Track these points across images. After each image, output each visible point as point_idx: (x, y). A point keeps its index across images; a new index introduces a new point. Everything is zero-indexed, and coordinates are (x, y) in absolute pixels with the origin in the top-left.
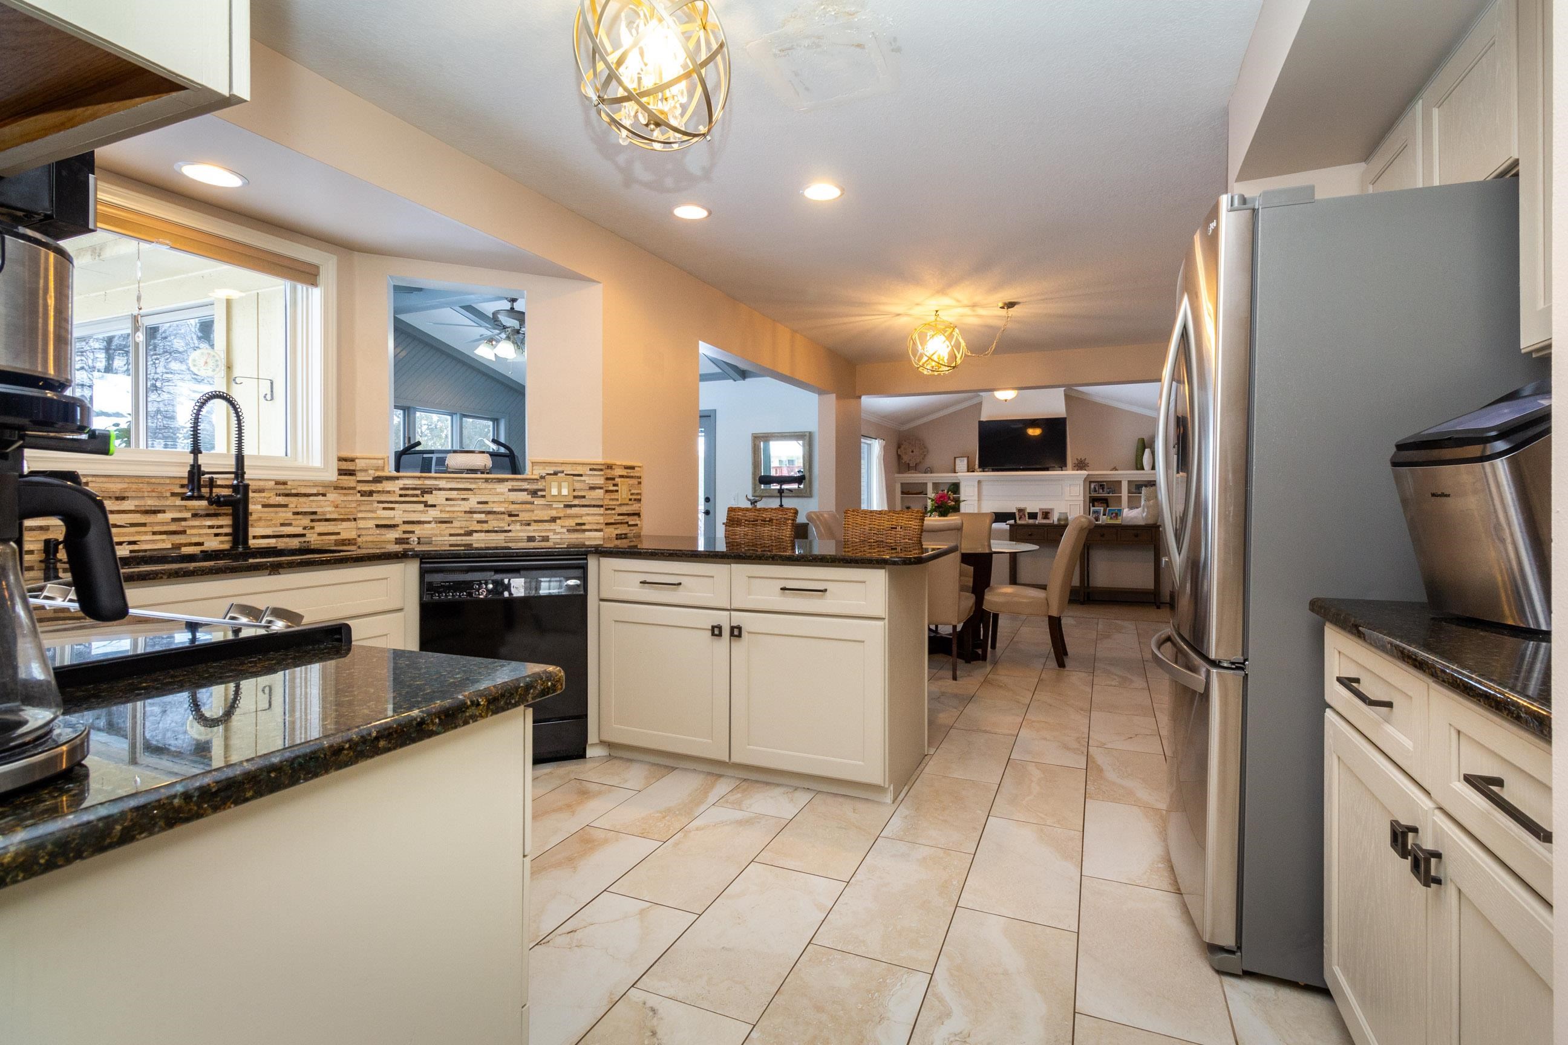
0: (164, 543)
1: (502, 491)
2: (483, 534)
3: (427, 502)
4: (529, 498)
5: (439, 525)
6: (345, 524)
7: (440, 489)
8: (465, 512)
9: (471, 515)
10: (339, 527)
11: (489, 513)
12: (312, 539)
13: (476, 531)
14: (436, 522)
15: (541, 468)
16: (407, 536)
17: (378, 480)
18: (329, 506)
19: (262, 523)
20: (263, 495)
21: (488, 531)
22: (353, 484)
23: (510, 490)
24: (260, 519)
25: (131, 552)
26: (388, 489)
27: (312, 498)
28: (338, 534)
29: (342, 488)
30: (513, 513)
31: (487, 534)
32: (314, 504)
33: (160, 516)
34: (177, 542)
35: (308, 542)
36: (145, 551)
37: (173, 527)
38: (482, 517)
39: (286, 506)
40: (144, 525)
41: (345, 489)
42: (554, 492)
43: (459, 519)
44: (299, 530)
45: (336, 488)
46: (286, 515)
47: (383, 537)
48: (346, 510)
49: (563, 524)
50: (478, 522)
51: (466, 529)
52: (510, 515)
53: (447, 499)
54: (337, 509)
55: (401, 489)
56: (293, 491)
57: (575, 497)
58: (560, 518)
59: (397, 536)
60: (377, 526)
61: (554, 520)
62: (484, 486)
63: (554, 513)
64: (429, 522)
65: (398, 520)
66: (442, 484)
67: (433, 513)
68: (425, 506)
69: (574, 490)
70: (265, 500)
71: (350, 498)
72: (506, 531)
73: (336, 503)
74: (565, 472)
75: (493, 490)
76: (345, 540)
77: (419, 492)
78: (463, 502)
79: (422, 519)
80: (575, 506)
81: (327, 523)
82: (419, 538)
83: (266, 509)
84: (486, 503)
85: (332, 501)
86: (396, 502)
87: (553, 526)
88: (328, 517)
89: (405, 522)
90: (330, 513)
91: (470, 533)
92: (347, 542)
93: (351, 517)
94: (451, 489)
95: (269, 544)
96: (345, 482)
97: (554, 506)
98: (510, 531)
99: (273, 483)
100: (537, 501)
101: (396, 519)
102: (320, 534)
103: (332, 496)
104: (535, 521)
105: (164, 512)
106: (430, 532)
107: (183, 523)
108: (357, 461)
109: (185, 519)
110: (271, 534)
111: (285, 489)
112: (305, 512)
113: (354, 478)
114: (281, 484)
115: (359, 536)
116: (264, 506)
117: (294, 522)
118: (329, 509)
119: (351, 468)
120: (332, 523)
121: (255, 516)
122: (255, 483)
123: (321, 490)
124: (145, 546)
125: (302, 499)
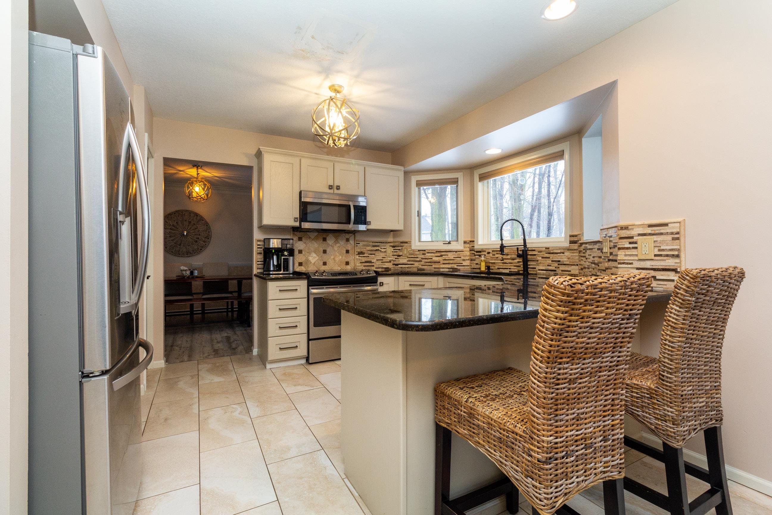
6: (573, 267)
10: (570, 268)
18: (565, 258)
19: (541, 265)
20: (542, 253)
22: (575, 247)
24: (541, 263)
27: (558, 254)
28: (570, 271)
32: (559, 257)
37: (518, 265)
38: (593, 266)
39: (549, 258)
41: (572, 250)
43: (590, 267)
44: (553, 268)
45: (568, 250)
46: (549, 261)
48: (573, 260)
50: (593, 269)
54: (569, 260)
55: (583, 249)
56: (552, 252)
60: (581, 269)
61: (606, 270)
62: (594, 247)
63: (606, 265)
70: (542, 255)
71: (575, 254)
73: (569, 257)
80: (610, 260)
81: (564, 266)
84: (594, 257)
85: (567, 256)
88: (565, 263)
89: (584, 268)
90: (566, 261)
93: (576, 264)
96: (572, 246)
97: (606, 260)
99: (545, 248)
100: (602, 256)
102: (562, 271)
103: (567, 254)
104: (602, 270)
108: (578, 236)
110: (544, 269)
111: (549, 251)
112: (556, 261)
113: (576, 244)
114: (547, 249)
115: (579, 273)
117: (552, 265)
118: (566, 260)
119: (575, 240)
120: (567, 266)
121: (539, 262)
122: (539, 249)
123: (562, 251)
124: (512, 270)
125: (555, 255)
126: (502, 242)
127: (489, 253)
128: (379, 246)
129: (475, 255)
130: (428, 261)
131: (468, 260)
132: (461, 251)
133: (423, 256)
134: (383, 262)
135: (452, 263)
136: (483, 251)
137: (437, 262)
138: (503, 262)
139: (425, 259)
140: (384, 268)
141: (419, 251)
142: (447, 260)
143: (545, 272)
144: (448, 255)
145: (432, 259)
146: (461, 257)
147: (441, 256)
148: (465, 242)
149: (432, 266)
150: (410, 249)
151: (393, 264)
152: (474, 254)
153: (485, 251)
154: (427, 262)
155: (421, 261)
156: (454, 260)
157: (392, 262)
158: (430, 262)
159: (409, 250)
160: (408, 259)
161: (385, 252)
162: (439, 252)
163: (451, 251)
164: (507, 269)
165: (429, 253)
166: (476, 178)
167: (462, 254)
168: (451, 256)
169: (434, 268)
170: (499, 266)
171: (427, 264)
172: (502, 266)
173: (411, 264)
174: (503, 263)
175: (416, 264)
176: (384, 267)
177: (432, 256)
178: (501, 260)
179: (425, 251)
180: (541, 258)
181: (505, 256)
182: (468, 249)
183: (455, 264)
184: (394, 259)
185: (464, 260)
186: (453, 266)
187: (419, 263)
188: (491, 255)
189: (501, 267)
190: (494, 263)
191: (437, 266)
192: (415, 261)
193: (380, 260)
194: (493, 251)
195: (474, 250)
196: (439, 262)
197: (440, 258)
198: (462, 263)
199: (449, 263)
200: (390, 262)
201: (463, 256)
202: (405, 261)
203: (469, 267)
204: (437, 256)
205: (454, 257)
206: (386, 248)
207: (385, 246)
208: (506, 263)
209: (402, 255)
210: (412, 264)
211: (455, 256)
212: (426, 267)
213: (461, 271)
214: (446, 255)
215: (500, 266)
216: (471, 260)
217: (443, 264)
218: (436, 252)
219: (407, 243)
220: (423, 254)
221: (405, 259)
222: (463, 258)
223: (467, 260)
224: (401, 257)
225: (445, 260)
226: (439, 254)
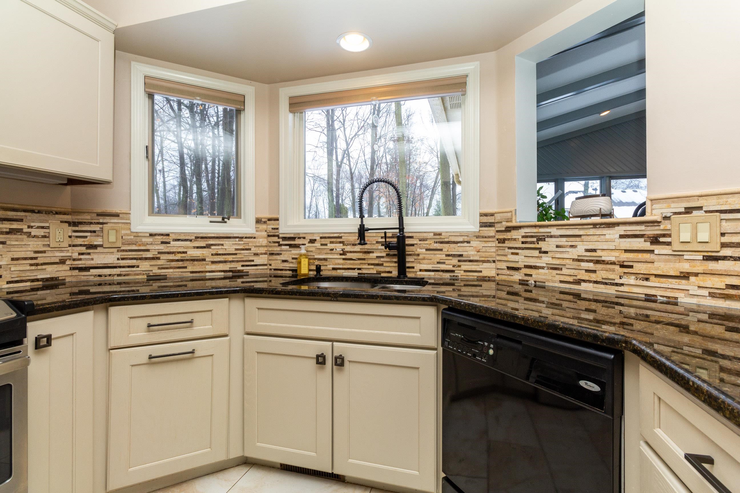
0: (373, 270)
1: (612, 237)
2: (591, 284)
3: (541, 248)
4: (647, 246)
5: (551, 271)
6: (486, 265)
7: (551, 237)
8: (574, 260)
9: (578, 263)
10: (481, 266)
11: (597, 262)
12: (459, 275)
13: (584, 281)
14: (548, 268)
15: (665, 205)
16: (526, 278)
17: (508, 229)
18: (472, 251)
19: (425, 261)
20: (426, 242)
21: (596, 282)
22: (492, 233)
23: (622, 236)
24: (424, 259)
25: (359, 274)
26: (514, 237)
27: (459, 245)
28: (481, 272)
29: (482, 237)
30: (625, 264)
31: (595, 285)
32: (461, 249)
33: (371, 254)
34: (380, 270)
35: (456, 276)
36: (364, 274)
37: (376, 262)
38: (591, 266)
39: (441, 250)
40: (364, 259)
41: (486, 237)
42: (685, 236)
43: (567, 266)
44: (450, 268)
45: (478, 237)
46: (440, 256)
47: (512, 277)
48: (487, 254)
49: (702, 284)
50: (587, 271)
51: (575, 278)
52: (622, 266)
53: (557, 246)
54: (479, 253)
55: (523, 237)
56: (446, 240)
57: (724, 245)
58: (696, 275)
59: (521, 278)
60: (509, 268)
61: (685, 276)
62: (592, 231)
63: (686, 267)
64: (543, 268)
65: (521, 265)
66: (554, 231)
67: (546, 260)
68: (540, 252)
69: (723, 234)
70: (428, 246)
71: (490, 244)
72: (617, 284)
73: (478, 249)
74: (705, 209)
75: (602, 237)
76: (486, 277)
77: (535, 239)
78: (572, 249)
79: (538, 265)
80: (724, 258)
81: (471, 263)
82: (535, 282)
83: (428, 252)
84: (594, 250)
85: (475, 247)
86: (520, 248)
87: (683, 284)
88: (471, 258)
89: (526, 267)
90: (473, 255)
91: (578, 282)
92: (487, 278)
93: (491, 259)
94: (562, 236)
95: (429, 275)
96: (485, 232)
97: (685, 257)
98: (622, 285)
99: (432, 234)
100: (658, 249)
101: (520, 263)
102: (465, 271)
103: (475, 243)
104: (656, 276)
105: (373, 252)
106: (544, 277)
107: (382, 259)
108: (495, 215)
109: (383, 257)
110: (431, 269)
111: (440, 238)
112: (454, 255)
113: (493, 229)
114: (437, 235)
115: (498, 275)
116: (427, 250)
117: (447, 262)
118: (473, 253)
119: (491, 221)
120: (475, 263)
121: (421, 257)
122: (421, 235)
123: (466, 239)
124: (364, 271)
125: (452, 245)
126: (362, 221)
127: (312, 241)
128: (21, 220)
129: (280, 245)
130: (176, 258)
131: (265, 254)
132: (251, 238)
133: (163, 248)
134: (37, 265)
135: (233, 261)
136: (299, 238)
137: (197, 260)
138: (344, 257)
139: (169, 253)
140: (42, 280)
141: (151, 235)
142: (220, 254)
143: (432, 273)
144: (222, 245)
145: (186, 252)
146: (250, 249)
147: (208, 246)
148: (258, 221)
149: (186, 267)
150: (128, 232)
151: (73, 269)
152: (278, 242)
153: (304, 238)
154: (172, 261)
155: (158, 258)
156: (236, 254)
157: (68, 262)
158: (182, 260)
159: (123, 232)
160: (119, 255)
161: (44, 237)
162: (202, 238)
163: (230, 238)
164: (354, 269)
165: (179, 240)
166: (284, 105)
167: (252, 242)
168: (229, 246)
169: (192, 272)
170: (336, 264)
171: (174, 264)
172: (343, 264)
173: (129, 267)
174: (344, 259)
175: (145, 266)
176: (39, 277)
177: (188, 247)
178: (341, 254)
179: (168, 235)
180: (424, 250)
181: (348, 247)
182: (265, 234)
183: (238, 261)
184: (75, 255)
185: (256, 254)
186: (233, 265)
187: (153, 262)
188: (317, 245)
189: (341, 266)
190: (326, 259)
191: (197, 267)
192: (141, 259)
193: (25, 259)
194: (321, 238)
195: (278, 236)
196: (204, 260)
197: (205, 252)
198: (253, 261)
199: (225, 262)
200: (62, 262)
201: (255, 246)
202: (111, 259)
203: (266, 267)
204: (198, 247)
205: (236, 249)
206: (48, 228)
207: (47, 221)
208: (351, 259)
209: (101, 246)
210: (133, 267)
211: (237, 247)
212: (171, 270)
213: (250, 276)
214: (218, 245)
215: (339, 264)
216: (272, 254)
217: (213, 262)
218: (197, 238)
219: (117, 215)
220: (163, 243)
221: (112, 253)
222: (254, 250)
223: (262, 254)
224: (99, 250)
225: (217, 254)
226: (203, 243)
